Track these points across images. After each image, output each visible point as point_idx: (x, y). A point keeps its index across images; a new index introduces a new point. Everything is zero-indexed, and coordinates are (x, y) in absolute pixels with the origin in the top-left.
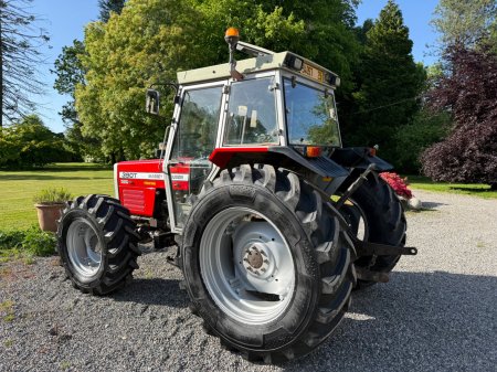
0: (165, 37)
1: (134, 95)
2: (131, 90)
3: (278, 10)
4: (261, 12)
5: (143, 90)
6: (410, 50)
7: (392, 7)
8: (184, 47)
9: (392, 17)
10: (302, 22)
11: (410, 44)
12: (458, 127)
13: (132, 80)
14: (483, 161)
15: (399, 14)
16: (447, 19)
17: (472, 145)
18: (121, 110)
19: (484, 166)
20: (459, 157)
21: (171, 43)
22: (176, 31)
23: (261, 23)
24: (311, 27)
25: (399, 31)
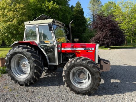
0: (19, 7)
1: (10, 24)
2: (9, 23)
3: (52, 2)
4: (47, 2)
5: (13, 23)
6: (83, 14)
7: (78, 3)
8: (25, 10)
9: (79, 5)
10: (58, 6)
11: (83, 12)
12: (98, 33)
13: (8, 20)
14: (104, 41)
15: (80, 5)
16: (91, 7)
17: (101, 37)
18: (5, 29)
19: (104, 42)
20: (99, 40)
21: (21, 9)
22: (22, 6)
23: (47, 5)
24: (61, 7)
25: (81, 9)
